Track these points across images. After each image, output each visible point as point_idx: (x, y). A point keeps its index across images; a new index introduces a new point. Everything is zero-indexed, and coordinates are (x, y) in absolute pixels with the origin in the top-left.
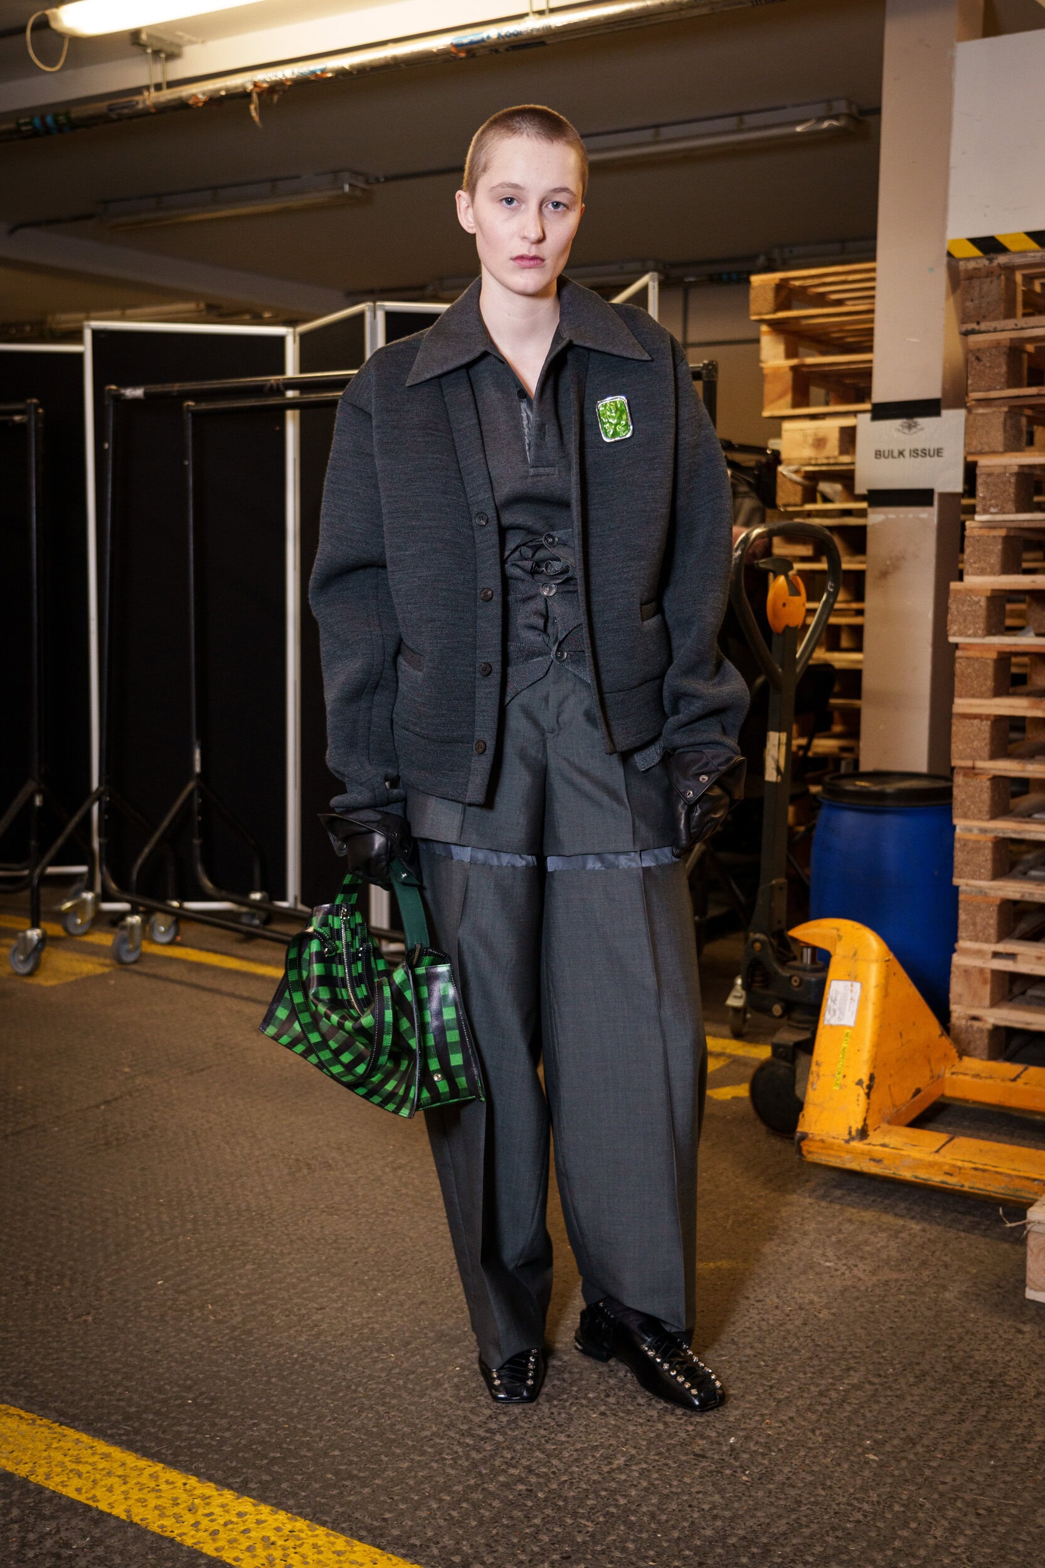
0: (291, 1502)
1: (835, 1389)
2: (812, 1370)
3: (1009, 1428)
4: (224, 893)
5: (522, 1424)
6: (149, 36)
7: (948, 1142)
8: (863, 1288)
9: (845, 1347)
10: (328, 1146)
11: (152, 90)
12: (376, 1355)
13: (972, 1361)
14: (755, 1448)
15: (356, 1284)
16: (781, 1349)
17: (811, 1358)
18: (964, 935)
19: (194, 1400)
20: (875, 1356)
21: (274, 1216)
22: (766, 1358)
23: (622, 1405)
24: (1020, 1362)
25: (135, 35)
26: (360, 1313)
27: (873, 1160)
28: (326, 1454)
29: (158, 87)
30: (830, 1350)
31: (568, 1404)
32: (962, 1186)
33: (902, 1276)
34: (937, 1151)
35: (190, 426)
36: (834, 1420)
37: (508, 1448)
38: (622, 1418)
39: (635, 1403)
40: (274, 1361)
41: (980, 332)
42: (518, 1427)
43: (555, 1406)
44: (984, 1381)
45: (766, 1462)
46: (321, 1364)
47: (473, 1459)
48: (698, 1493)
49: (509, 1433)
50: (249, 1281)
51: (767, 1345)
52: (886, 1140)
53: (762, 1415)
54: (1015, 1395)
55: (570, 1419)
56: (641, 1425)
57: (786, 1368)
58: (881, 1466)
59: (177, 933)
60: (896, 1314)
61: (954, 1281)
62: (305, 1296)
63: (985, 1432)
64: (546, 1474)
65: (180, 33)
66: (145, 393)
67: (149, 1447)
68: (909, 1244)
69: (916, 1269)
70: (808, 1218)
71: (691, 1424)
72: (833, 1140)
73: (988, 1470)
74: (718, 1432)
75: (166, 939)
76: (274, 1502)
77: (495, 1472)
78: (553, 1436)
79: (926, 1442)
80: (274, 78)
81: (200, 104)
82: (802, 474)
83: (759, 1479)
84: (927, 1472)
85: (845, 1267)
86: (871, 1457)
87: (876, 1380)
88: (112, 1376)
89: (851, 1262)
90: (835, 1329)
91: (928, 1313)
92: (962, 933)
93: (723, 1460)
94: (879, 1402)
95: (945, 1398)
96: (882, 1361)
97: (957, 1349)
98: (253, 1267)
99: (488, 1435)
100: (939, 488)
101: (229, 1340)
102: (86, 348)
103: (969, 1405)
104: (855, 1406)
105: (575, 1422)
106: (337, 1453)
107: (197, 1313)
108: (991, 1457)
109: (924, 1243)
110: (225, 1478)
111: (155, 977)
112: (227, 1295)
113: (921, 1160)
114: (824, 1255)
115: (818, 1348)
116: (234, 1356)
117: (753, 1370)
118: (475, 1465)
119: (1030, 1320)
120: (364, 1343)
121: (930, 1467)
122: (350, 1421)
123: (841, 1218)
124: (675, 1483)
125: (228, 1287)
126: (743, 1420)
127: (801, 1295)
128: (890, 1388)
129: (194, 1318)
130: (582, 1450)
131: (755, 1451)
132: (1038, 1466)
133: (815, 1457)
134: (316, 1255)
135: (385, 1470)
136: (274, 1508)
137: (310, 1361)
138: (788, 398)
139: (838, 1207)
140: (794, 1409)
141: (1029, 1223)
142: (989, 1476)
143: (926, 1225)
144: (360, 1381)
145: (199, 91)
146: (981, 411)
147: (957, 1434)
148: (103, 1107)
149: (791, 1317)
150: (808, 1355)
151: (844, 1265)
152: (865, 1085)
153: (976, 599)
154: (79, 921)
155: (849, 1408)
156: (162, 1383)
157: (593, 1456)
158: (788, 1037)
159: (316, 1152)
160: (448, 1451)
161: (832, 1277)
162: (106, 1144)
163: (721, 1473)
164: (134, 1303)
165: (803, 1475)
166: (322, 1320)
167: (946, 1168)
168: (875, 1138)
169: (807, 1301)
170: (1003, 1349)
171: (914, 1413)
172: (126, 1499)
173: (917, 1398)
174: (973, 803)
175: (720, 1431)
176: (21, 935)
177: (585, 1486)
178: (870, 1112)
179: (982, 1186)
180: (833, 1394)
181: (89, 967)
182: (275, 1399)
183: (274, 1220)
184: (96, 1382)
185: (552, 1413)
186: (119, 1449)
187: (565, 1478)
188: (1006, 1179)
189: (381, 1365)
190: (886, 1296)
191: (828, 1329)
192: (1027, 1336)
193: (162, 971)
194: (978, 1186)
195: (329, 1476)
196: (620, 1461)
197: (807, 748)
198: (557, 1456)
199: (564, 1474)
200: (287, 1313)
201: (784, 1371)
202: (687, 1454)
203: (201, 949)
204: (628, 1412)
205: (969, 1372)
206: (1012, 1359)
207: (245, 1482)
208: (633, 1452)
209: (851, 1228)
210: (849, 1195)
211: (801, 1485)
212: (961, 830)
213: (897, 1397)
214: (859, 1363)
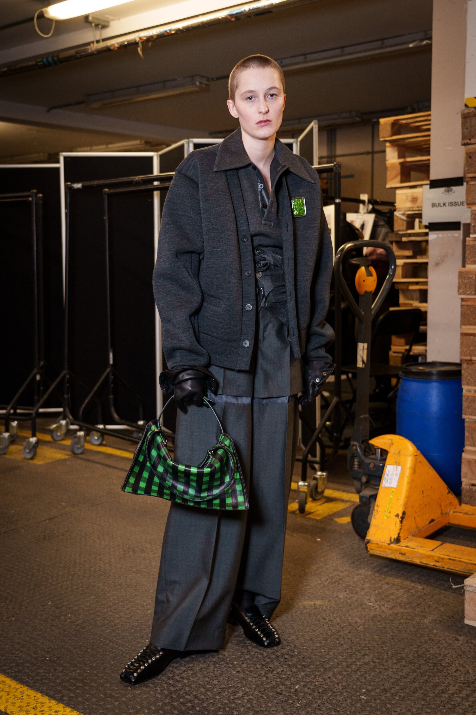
0: (81, 707)
1: (355, 664)
2: (346, 654)
3: (437, 687)
4: (123, 421)
5: (198, 675)
6: (93, 18)
7: (440, 545)
8: (384, 616)
9: (366, 644)
10: (145, 541)
11: (95, 43)
12: (139, 640)
13: (428, 653)
14: (307, 691)
15: (139, 607)
16: (334, 644)
17: (348, 649)
18: (467, 443)
19: (50, 658)
20: (380, 649)
21: (111, 574)
22: (325, 648)
23: (249, 668)
24: (452, 654)
25: (86, 18)
26: (137, 620)
27: (401, 553)
28: (103, 686)
29: (98, 42)
30: (358, 645)
31: (223, 666)
32: (444, 567)
33: (406, 611)
34: (433, 550)
35: (106, 200)
36: (350, 679)
37: (189, 686)
38: (247, 674)
39: (255, 667)
40: (91, 641)
41: (471, 144)
42: (197, 676)
43: (216, 667)
44: (431, 663)
45: (310, 698)
46: (113, 643)
47: (171, 690)
48: (273, 711)
49: (191, 679)
50: (91, 604)
51: (328, 642)
52: (409, 544)
53: (315, 675)
54: (445, 671)
55: (222, 673)
56: (255, 678)
57: (334, 653)
58: (367, 702)
59: (103, 440)
60: (397, 629)
61: (431, 614)
62: (115, 611)
63: (424, 688)
64: (203, 699)
65: (107, 16)
66: (82, 186)
67: (24, 679)
68: (414, 595)
69: (414, 608)
70: (366, 582)
71: (280, 678)
72: (382, 543)
73: (419, 706)
74: (291, 683)
75: (98, 443)
76: (73, 706)
77: (179, 697)
78: (212, 681)
79: (392, 691)
80: (148, 35)
81: (116, 49)
82: (406, 216)
83: (305, 706)
84: (389, 706)
85: (378, 606)
86: (363, 697)
87: (377, 661)
88: (16, 646)
89: (382, 603)
90: (364, 635)
91: (413, 629)
92: (466, 442)
93: (290, 696)
94: (375, 671)
95: (409, 670)
96: (383, 652)
97: (422, 647)
98: (94, 597)
99: (181, 679)
100: (463, 221)
101: (74, 631)
102: (61, 165)
103: (420, 675)
104: (362, 673)
105: (224, 675)
106: (108, 685)
107: (63, 618)
108: (423, 700)
109: (422, 595)
110: (53, 695)
111: (89, 460)
112: (78, 610)
113: (424, 554)
114: (369, 599)
115: (353, 644)
116: (73, 638)
117: (317, 654)
118: (171, 693)
119: (464, 635)
120: (135, 635)
121: (391, 704)
122: (118, 670)
123: (383, 582)
124: (264, 706)
125: (80, 606)
126: (305, 677)
127: (352, 618)
128: (383, 665)
129: (61, 620)
130: (223, 688)
131: (307, 692)
132: (446, 706)
133: (335, 696)
134: (125, 592)
135: (128, 694)
136: (72, 710)
137: (108, 642)
138: (399, 178)
139: (383, 576)
140: (332, 673)
141: (465, 586)
142: (419, 709)
143: (425, 587)
144: (128, 652)
145: (115, 43)
146: (472, 183)
147: (409, 688)
148: (47, 521)
149: (344, 629)
150: (347, 647)
151: (378, 604)
152: (400, 517)
153: (470, 276)
154: (59, 434)
155: (359, 674)
156: (38, 650)
157: (228, 691)
158: (367, 492)
159: (139, 544)
160: (160, 686)
161: (370, 610)
162: (43, 538)
163: (287, 702)
164: (35, 612)
165: (327, 704)
166: (118, 623)
167: (436, 558)
168: (403, 543)
169: (354, 622)
170: (446, 648)
171: (391, 677)
172: (6, 702)
173: (394, 670)
174: (472, 378)
175: (292, 682)
176: (27, 440)
177: (220, 705)
178: (402, 530)
179: (453, 568)
180: (354, 667)
181: (60, 455)
182: (87, 659)
183: (110, 575)
184: (8, 648)
185: (214, 671)
186: (10, 679)
187: (211, 701)
188: (464, 564)
189: (140, 645)
190: (394, 620)
191: (360, 635)
192: (460, 642)
193: (92, 458)
194: (450, 568)
195: (102, 695)
196: (240, 694)
197: (410, 350)
198: (211, 691)
199: (212, 699)
200: (104, 619)
201: (332, 654)
202: (273, 692)
203: (114, 448)
204: (251, 671)
205: (425, 658)
206: (449, 653)
207: (62, 697)
208: (248, 690)
209: (387, 587)
210: (391, 571)
211: (324, 709)
212: (466, 391)
213: (385, 669)
214: (371, 652)
